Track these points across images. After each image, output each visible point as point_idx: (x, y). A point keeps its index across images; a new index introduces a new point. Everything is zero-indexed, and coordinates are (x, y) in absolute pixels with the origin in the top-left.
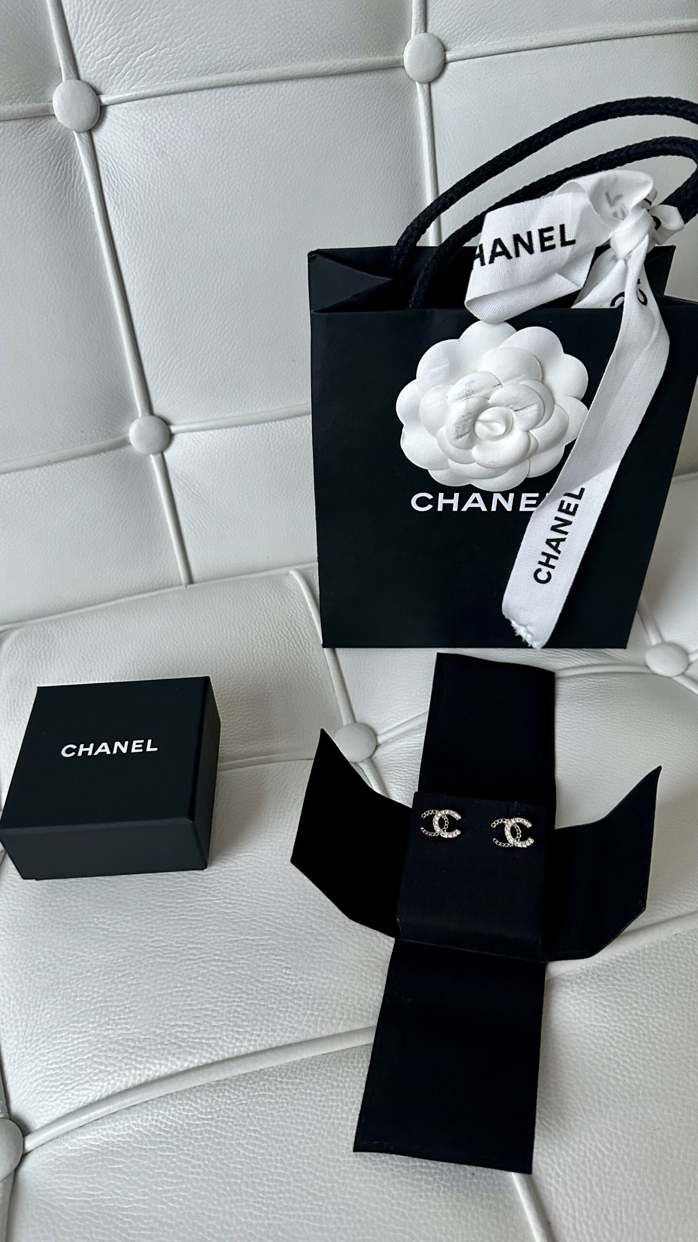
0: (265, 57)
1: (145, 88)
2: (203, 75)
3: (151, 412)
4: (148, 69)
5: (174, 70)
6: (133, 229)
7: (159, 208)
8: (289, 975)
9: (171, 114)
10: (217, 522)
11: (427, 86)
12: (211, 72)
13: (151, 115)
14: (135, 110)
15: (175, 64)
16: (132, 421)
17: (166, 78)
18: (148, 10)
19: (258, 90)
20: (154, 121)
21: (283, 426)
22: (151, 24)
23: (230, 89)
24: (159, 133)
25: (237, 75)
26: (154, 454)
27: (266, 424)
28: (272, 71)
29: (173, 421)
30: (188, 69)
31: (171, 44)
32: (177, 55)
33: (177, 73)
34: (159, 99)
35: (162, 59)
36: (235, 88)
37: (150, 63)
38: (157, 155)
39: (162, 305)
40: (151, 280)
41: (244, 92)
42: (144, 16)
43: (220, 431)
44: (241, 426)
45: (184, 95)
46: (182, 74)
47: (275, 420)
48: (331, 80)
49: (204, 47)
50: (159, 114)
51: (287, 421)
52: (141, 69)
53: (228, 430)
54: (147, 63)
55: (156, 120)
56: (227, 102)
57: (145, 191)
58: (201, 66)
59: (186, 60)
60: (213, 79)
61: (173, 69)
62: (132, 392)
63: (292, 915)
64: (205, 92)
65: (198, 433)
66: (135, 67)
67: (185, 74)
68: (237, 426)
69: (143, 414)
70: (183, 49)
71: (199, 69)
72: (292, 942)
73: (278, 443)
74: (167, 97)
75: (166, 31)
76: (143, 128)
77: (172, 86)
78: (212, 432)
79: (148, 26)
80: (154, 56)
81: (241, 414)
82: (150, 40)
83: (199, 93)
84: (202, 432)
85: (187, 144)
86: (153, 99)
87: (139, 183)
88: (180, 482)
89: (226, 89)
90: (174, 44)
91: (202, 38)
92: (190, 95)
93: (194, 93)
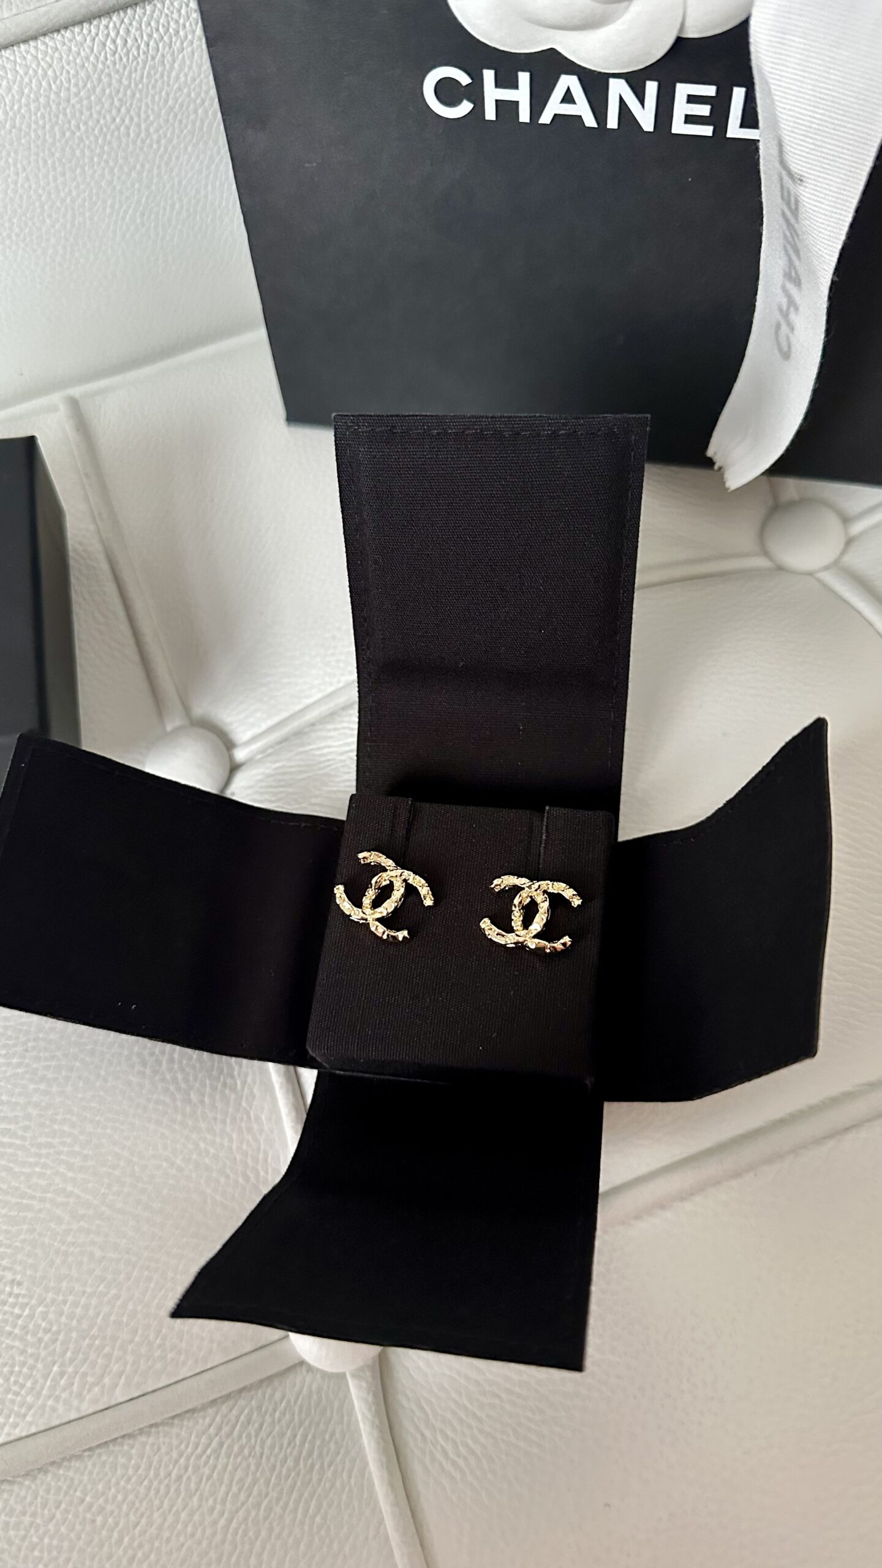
8: (17, 1296)
63: (27, 1170)
72: (25, 1227)
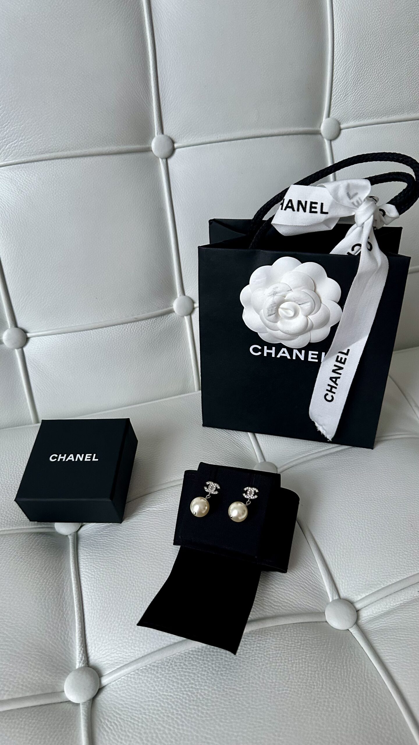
0: (75, 145)
1: (12, 160)
2: (42, 154)
3: (16, 325)
4: (13, 151)
5: (28, 151)
6: (5, 229)
7: (19, 219)
9: (26, 173)
10: (54, 387)
11: (165, 160)
12: (46, 152)
13: (15, 173)
14: (7, 170)
15: (27, 148)
16: (5, 331)
17: (23, 155)
18: (12, 122)
19: (72, 161)
20: (17, 176)
21: (92, 333)
22: (14, 129)
23: (57, 160)
24: (20, 182)
25: (59, 154)
26: (18, 348)
27: (82, 332)
28: (78, 152)
29: (29, 331)
30: (34, 151)
31: (25, 139)
32: (28, 144)
33: (28, 153)
34: (19, 165)
35: (20, 146)
36: (59, 160)
37: (14, 148)
38: (18, 192)
39: (21, 269)
40: (15, 256)
41: (64, 162)
42: (10, 126)
43: (55, 336)
44: (67, 333)
45: (32, 163)
46: (31, 153)
47: (87, 330)
48: (111, 157)
49: (42, 140)
50: (19, 172)
51: (94, 330)
52: (9, 151)
53: (60, 335)
54: (13, 148)
55: (18, 175)
56: (55, 167)
57: (12, 210)
58: (41, 150)
59: (33, 146)
60: (47, 155)
61: (26, 151)
62: (4, 315)
64: (44, 162)
65: (43, 337)
66: (6, 150)
67: (33, 153)
68: (64, 333)
69: (11, 327)
70: (31, 141)
71: (40, 151)
73: (88, 342)
74: (24, 164)
75: (22, 133)
76: (11, 179)
77: (25, 159)
78: (50, 336)
79: (12, 131)
80: (16, 145)
81: (67, 326)
82: (14, 137)
83: (40, 162)
84: (45, 337)
85: (34, 187)
86: (16, 166)
87: (9, 206)
88: (32, 364)
89: (54, 160)
90: (26, 139)
91: (40, 136)
92: (35, 163)
93: (37, 162)
